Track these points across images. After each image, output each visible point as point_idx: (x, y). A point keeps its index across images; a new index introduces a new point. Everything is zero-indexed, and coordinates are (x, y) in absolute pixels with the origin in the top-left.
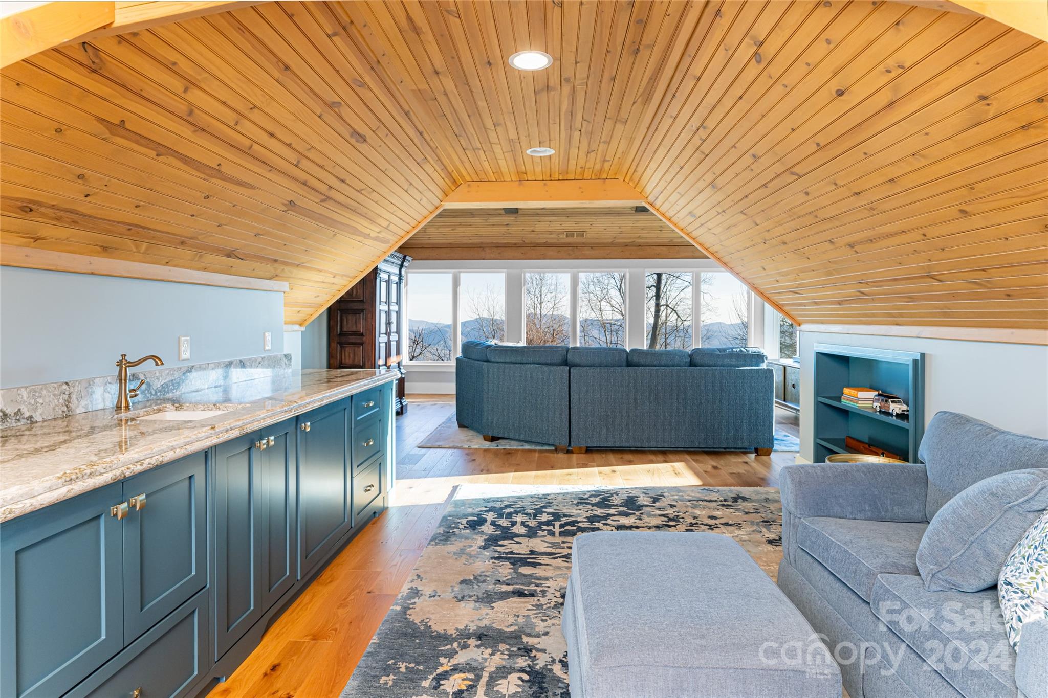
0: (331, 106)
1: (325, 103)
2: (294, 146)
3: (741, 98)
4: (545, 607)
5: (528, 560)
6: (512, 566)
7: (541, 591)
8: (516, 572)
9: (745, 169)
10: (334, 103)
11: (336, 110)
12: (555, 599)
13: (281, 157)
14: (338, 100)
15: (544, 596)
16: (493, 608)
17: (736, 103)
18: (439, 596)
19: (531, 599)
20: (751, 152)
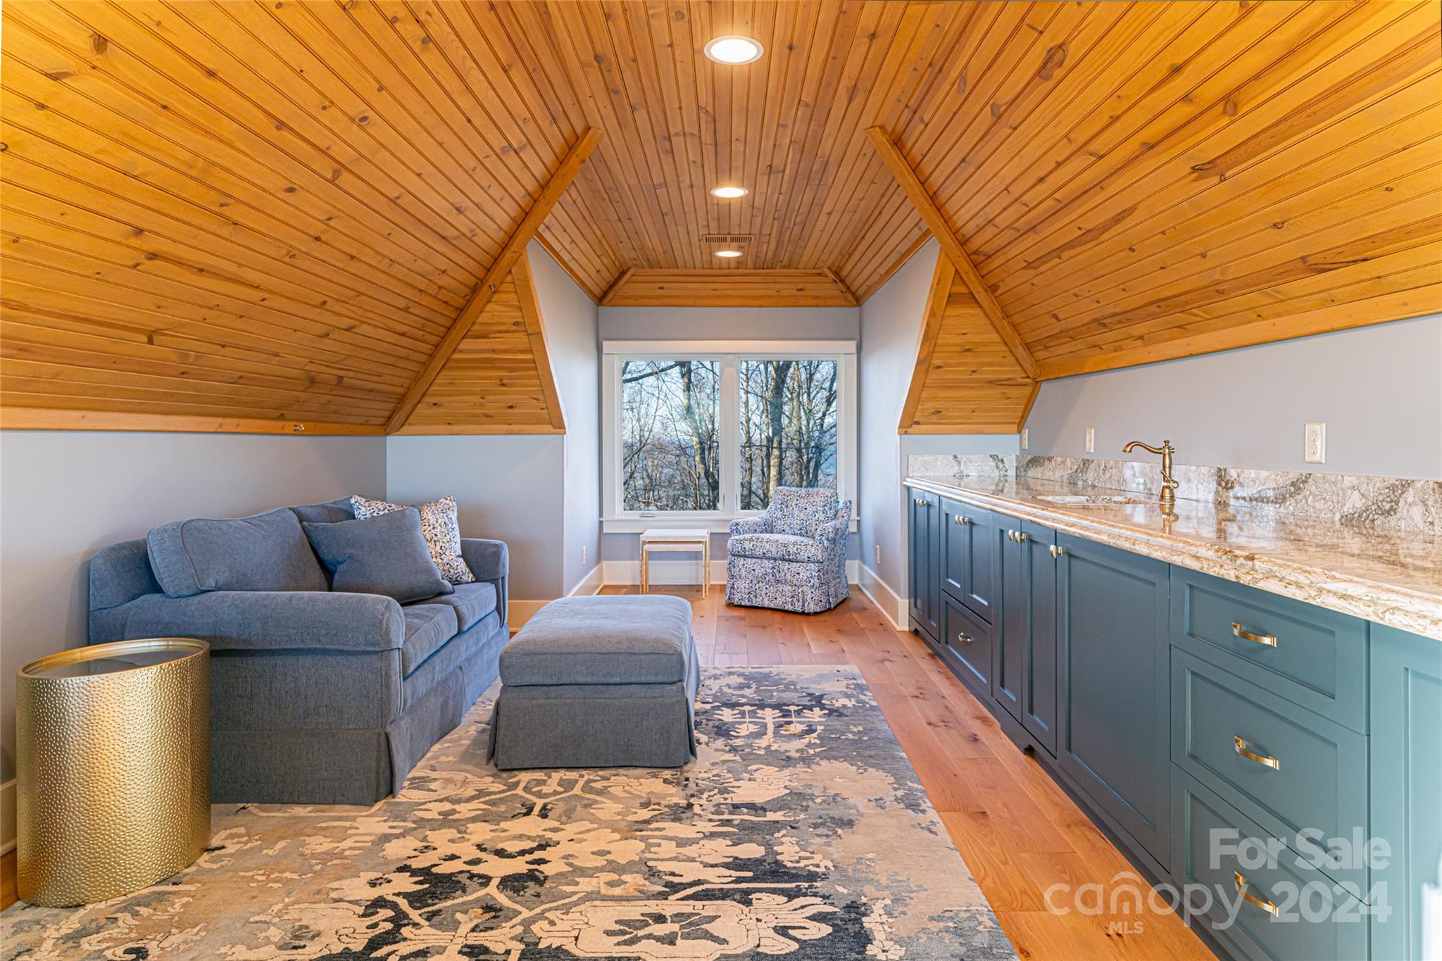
0: (998, 117)
1: (995, 124)
2: (1060, 159)
3: (469, 121)
4: (716, 791)
5: (751, 874)
6: (779, 857)
7: (723, 813)
8: (769, 846)
9: (321, 93)
10: (993, 114)
11: (1002, 109)
12: (701, 802)
13: (1080, 174)
14: (988, 109)
15: (718, 805)
16: (785, 787)
17: (464, 114)
18: (870, 801)
19: (736, 800)
20: (371, 114)
